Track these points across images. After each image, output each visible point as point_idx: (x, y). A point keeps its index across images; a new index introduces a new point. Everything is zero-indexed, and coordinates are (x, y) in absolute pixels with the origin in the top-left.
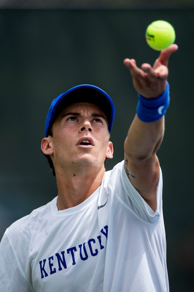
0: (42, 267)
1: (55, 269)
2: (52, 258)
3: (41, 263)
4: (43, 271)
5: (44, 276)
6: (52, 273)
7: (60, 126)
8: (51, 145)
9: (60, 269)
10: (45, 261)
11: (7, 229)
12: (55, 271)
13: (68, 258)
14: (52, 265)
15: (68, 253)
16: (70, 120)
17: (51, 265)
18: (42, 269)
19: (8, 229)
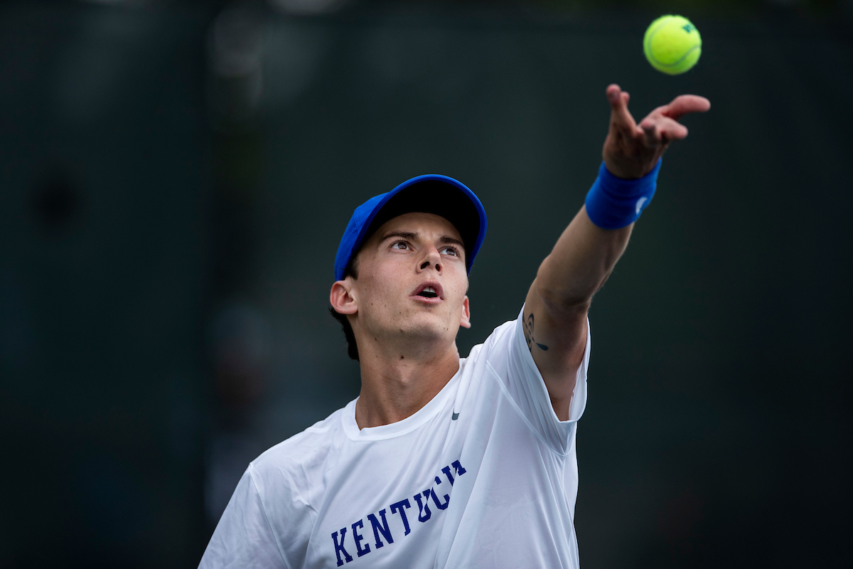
0: (339, 544)
1: (367, 546)
2: (360, 524)
3: (334, 535)
4: (340, 551)
5: (344, 561)
6: (361, 553)
7: (374, 258)
8: (352, 294)
9: (379, 545)
10: (343, 531)
11: (251, 463)
12: (368, 550)
13: (394, 521)
14: (361, 537)
15: (394, 512)
16: (396, 247)
17: (358, 539)
18: (339, 548)
19: (255, 464)
